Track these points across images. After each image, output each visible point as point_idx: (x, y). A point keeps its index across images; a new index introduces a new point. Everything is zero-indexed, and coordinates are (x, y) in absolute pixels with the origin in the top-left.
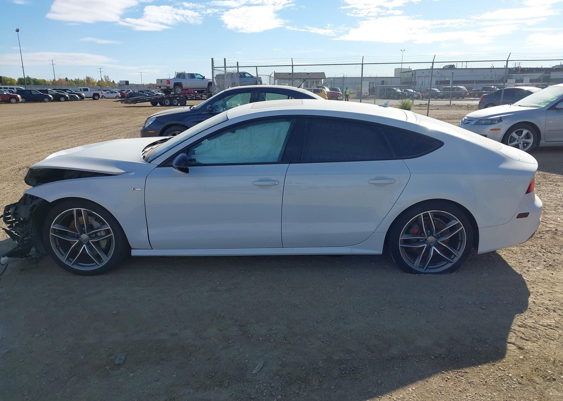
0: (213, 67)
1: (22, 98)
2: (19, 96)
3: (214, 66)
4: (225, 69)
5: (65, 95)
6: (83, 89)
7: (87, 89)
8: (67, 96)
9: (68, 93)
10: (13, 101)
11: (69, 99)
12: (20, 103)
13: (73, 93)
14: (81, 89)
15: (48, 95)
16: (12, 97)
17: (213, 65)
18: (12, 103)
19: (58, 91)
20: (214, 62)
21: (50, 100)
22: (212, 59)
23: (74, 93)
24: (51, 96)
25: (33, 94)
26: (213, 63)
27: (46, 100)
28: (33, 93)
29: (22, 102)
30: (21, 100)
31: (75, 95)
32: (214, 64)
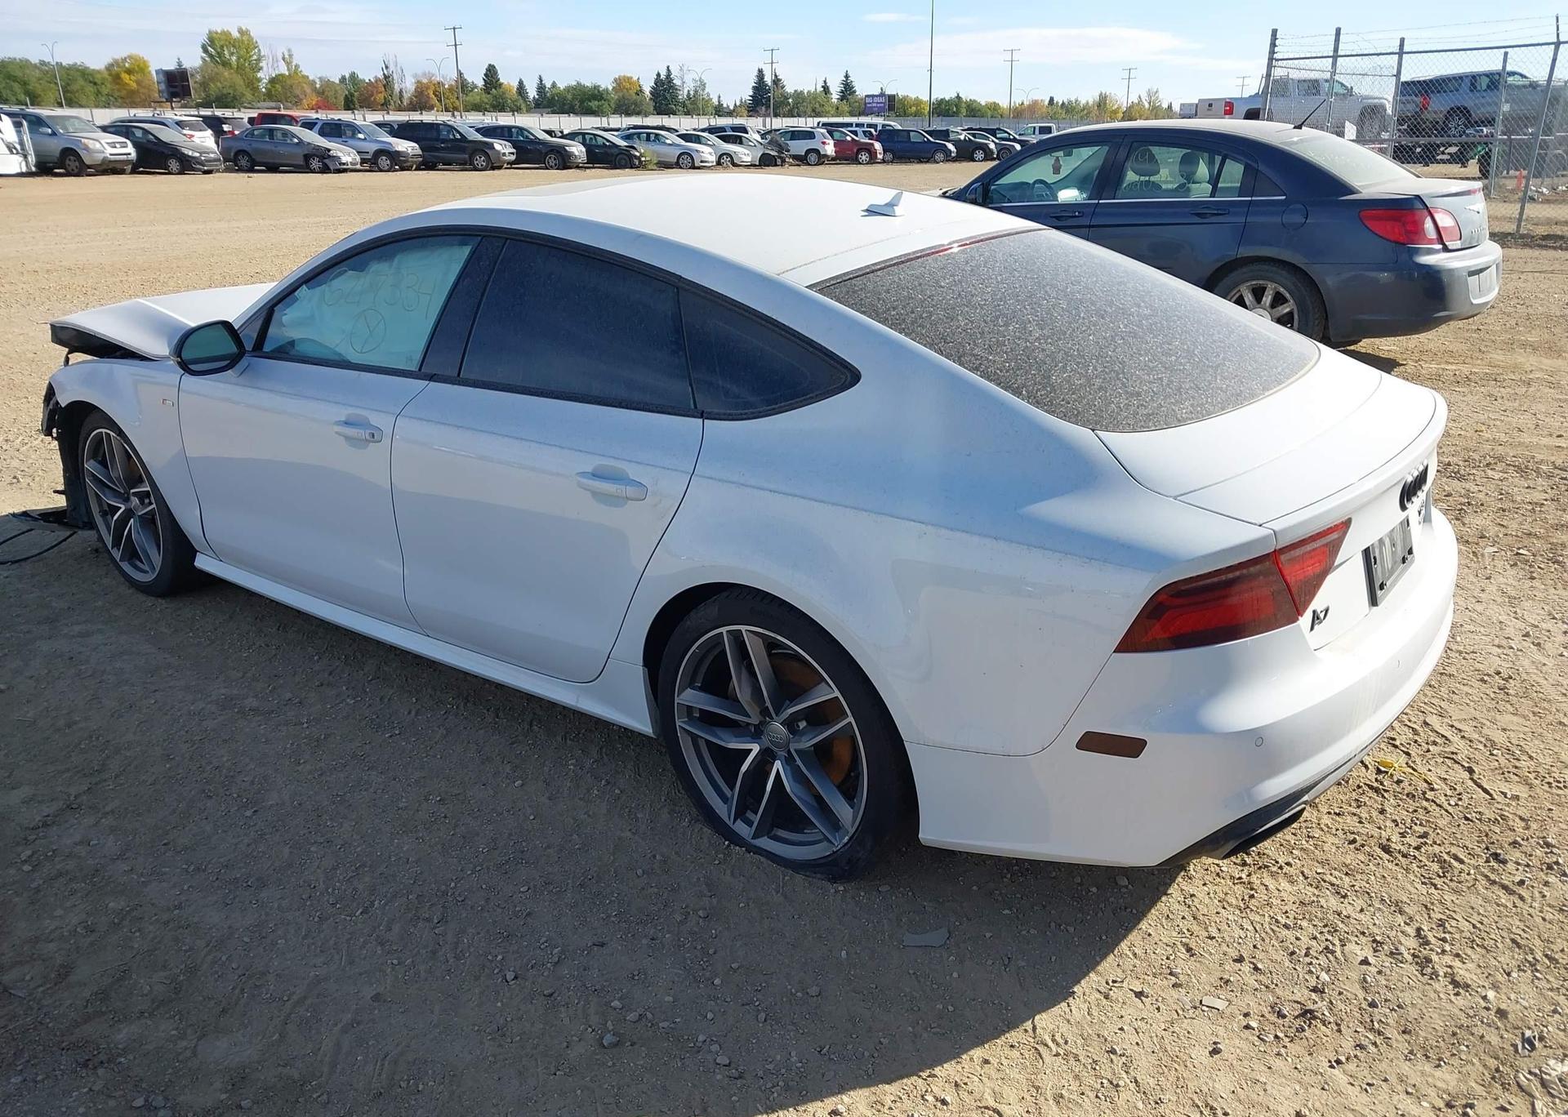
0: (1271, 59)
1: (885, 151)
2: (878, 146)
3: (1275, 56)
4: (1334, 64)
5: (986, 144)
6: (1040, 127)
7: (1050, 128)
8: (992, 146)
9: (997, 138)
10: (864, 158)
11: (995, 156)
12: (879, 163)
13: (1010, 140)
14: (1035, 128)
15: (947, 144)
16: (861, 149)
17: (1272, 52)
18: (860, 164)
19: (974, 135)
20: (1277, 42)
21: (949, 158)
22: (1274, 32)
23: (1015, 140)
24: (950, 146)
25: (912, 140)
26: (1273, 45)
27: (940, 156)
28: (914, 138)
29: (884, 161)
30: (880, 157)
31: (1013, 146)
32: (1276, 49)
